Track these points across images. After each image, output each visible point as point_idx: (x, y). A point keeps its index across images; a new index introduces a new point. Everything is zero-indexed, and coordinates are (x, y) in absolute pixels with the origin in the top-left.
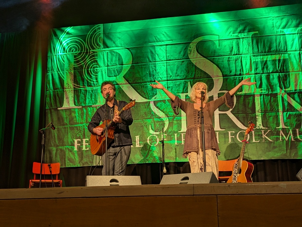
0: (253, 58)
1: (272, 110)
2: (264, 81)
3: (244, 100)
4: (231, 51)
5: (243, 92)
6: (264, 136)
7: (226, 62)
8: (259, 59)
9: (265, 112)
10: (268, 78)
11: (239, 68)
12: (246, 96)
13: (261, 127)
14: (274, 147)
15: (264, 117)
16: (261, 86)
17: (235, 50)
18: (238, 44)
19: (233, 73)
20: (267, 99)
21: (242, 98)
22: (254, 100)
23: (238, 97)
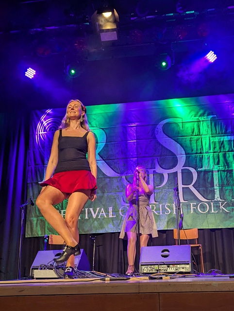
0: (211, 138)
1: (228, 185)
2: (221, 159)
3: (204, 175)
4: (193, 132)
5: (203, 169)
6: (221, 207)
7: (188, 142)
8: (217, 139)
9: (222, 186)
10: (224, 156)
11: (199, 148)
12: (206, 172)
13: (219, 199)
14: (230, 217)
15: (221, 191)
16: (218, 163)
17: (196, 131)
18: (199, 127)
19: (194, 151)
20: (224, 174)
21: (202, 174)
22: (212, 175)
23: (199, 173)
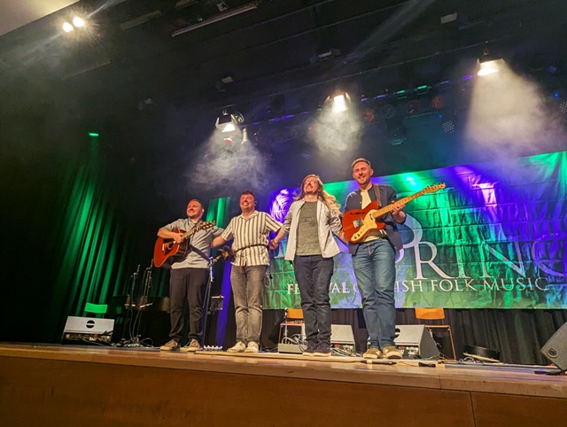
0: (450, 211)
1: (473, 260)
2: (464, 232)
3: (445, 250)
4: (429, 205)
5: (443, 243)
6: (468, 285)
7: (424, 216)
8: (456, 212)
9: (466, 262)
10: (467, 229)
11: (437, 221)
12: (447, 247)
13: (464, 276)
14: (479, 296)
15: (466, 267)
16: (460, 237)
17: (432, 205)
18: (435, 200)
19: (432, 225)
20: (469, 249)
21: (443, 249)
22: (454, 250)
23: (439, 248)
